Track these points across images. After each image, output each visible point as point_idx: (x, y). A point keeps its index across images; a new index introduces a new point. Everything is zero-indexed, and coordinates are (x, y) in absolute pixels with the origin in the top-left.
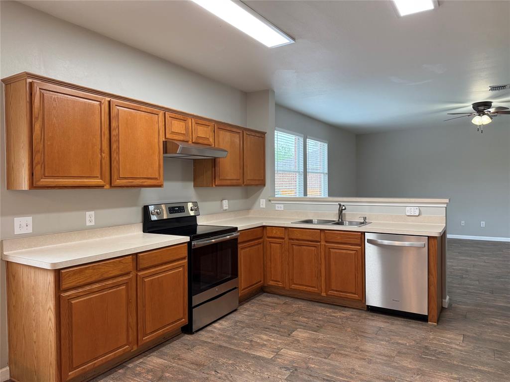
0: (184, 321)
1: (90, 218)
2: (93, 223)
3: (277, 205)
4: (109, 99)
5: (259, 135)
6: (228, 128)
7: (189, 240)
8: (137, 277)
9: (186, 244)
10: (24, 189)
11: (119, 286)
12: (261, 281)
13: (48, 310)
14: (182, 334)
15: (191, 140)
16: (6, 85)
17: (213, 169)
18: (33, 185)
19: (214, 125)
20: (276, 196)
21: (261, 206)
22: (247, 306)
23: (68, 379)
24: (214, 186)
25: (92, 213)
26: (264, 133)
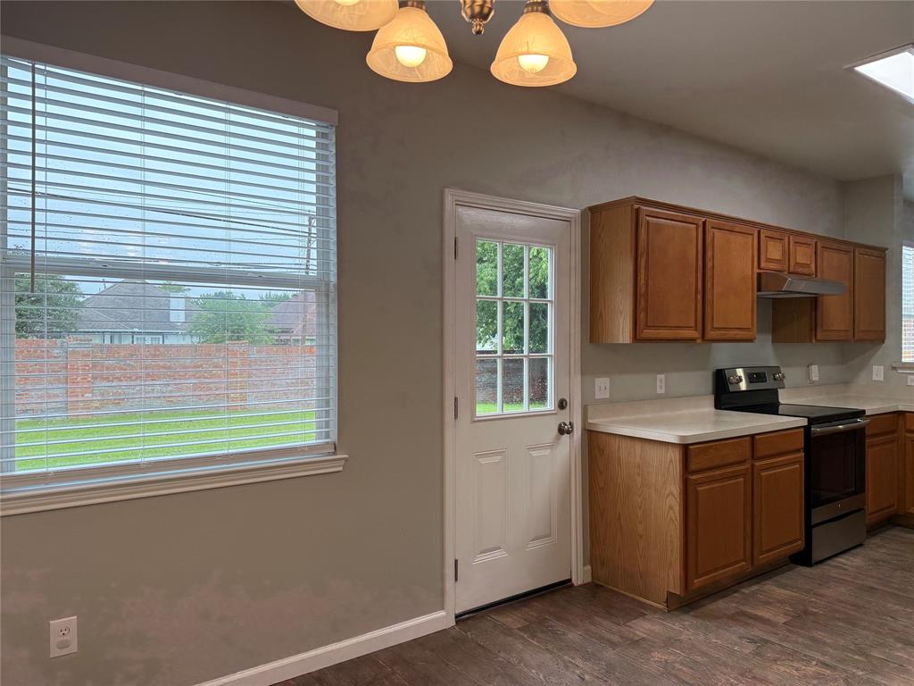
0: (800, 545)
1: (660, 382)
2: (663, 391)
3: (910, 377)
4: (704, 220)
5: (875, 253)
6: (835, 246)
7: (806, 424)
8: (753, 469)
9: (802, 430)
10: (621, 342)
11: (736, 477)
12: (893, 505)
13: (668, 496)
14: (792, 565)
15: (787, 269)
16: (592, 214)
17: (814, 314)
18: (636, 337)
19: (816, 243)
20: (903, 360)
21: (875, 378)
22: (876, 540)
23: (694, 588)
24: (814, 341)
25: (662, 377)
26: (884, 250)
